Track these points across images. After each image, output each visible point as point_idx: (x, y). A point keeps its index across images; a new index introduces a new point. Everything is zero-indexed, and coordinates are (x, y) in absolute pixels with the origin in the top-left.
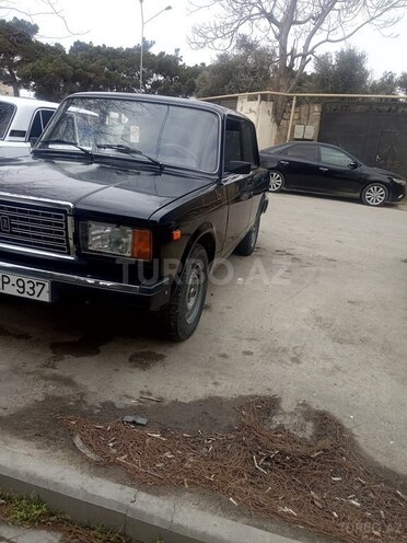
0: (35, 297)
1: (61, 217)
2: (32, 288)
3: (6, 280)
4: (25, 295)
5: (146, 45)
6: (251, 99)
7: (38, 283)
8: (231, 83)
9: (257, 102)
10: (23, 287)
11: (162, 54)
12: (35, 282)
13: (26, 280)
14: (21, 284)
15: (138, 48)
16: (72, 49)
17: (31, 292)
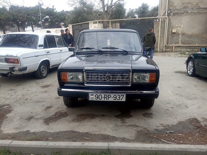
0: (120, 100)
1: (129, 73)
2: (119, 98)
3: (109, 96)
4: (117, 100)
5: (40, 5)
6: (94, 23)
7: (121, 96)
8: (80, 17)
9: (97, 24)
10: (116, 98)
11: (48, 8)
12: (120, 95)
13: (117, 95)
14: (115, 97)
15: (37, 6)
16: (10, 9)
17: (119, 99)
